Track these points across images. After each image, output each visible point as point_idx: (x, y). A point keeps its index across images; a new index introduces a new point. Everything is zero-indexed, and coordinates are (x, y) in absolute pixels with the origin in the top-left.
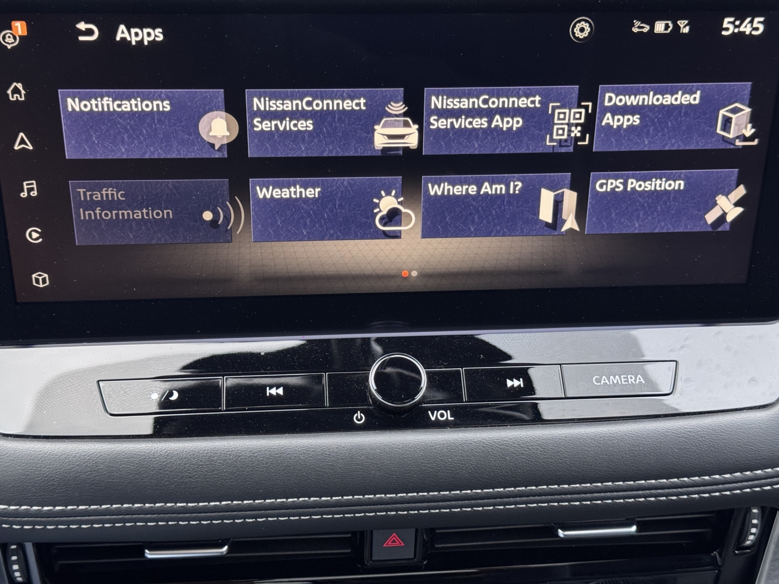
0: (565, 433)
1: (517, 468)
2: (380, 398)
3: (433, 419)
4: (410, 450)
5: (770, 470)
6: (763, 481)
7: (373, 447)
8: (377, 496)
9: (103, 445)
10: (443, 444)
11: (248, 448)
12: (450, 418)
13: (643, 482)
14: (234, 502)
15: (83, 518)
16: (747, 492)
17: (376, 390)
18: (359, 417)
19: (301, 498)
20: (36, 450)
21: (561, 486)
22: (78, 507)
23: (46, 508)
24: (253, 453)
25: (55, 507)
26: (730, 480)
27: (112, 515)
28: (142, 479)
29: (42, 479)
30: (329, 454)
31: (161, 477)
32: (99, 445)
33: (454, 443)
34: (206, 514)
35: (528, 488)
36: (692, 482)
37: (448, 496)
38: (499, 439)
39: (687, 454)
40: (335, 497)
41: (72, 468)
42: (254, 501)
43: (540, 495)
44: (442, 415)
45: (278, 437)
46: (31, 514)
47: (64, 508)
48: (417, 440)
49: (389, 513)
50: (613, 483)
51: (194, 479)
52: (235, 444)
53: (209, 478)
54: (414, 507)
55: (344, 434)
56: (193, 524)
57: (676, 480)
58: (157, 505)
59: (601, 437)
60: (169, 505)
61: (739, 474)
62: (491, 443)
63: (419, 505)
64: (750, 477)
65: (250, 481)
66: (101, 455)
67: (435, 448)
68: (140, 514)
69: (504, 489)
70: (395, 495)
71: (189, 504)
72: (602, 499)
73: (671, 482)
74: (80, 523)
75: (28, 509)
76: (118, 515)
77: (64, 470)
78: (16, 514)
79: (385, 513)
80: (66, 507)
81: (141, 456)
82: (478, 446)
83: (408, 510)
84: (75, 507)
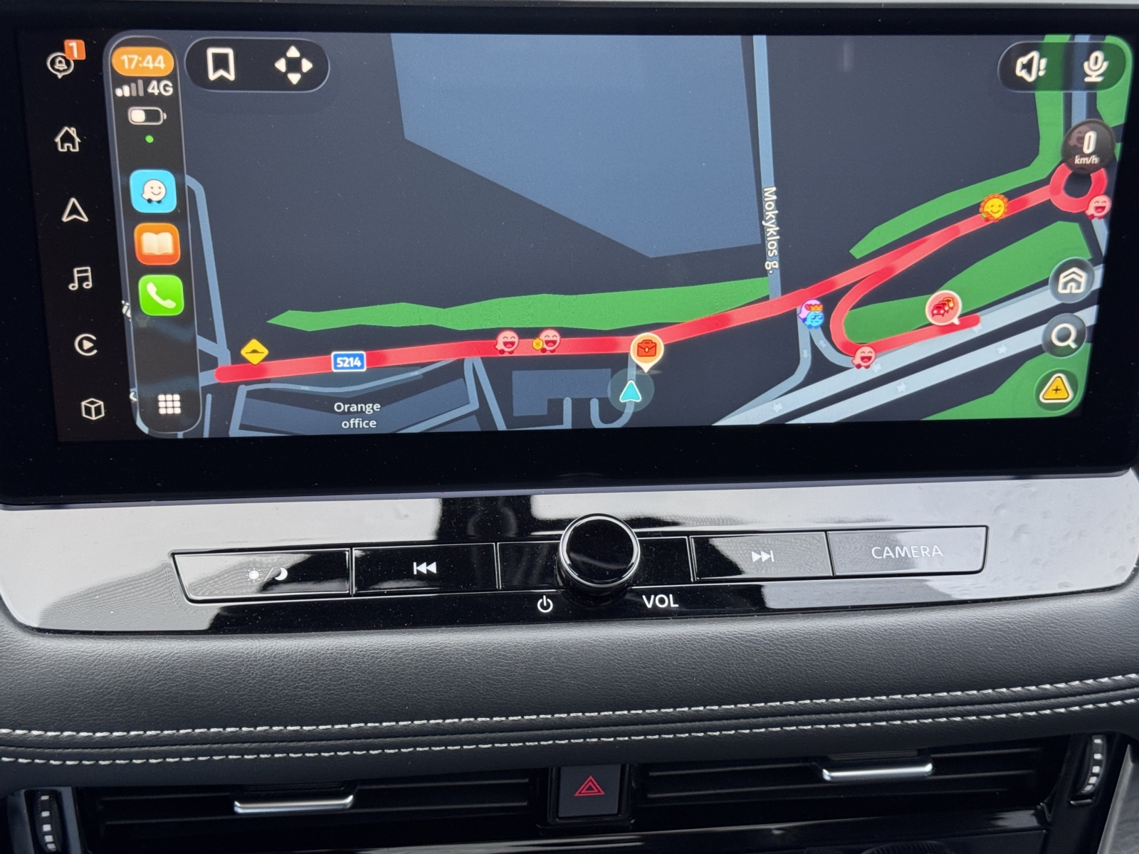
0: (836, 624)
1: (769, 674)
2: (575, 575)
3: (649, 606)
4: (619, 648)
5: (1120, 677)
6: (1111, 694)
7: (567, 644)
8: (572, 715)
9: (182, 643)
10: (665, 640)
11: (389, 646)
12: (672, 605)
13: (945, 694)
14: (369, 725)
15: (152, 749)
16: (1089, 709)
17: (569, 565)
18: (545, 604)
19: (464, 718)
20: (87, 650)
21: (830, 700)
22: (145, 732)
23: (99, 734)
24: (397, 654)
25: (111, 733)
26: (1066, 691)
27: (194, 745)
28: (238, 692)
29: (94, 692)
30: (504, 655)
31: (266, 687)
32: (176, 643)
33: (680, 639)
34: (329, 742)
35: (784, 703)
36: (1013, 694)
37: (672, 715)
38: (743, 634)
39: (1005, 654)
40: (512, 716)
41: (138, 675)
42: (397, 722)
43: (800, 713)
44: (662, 601)
45: (432, 632)
46: (76, 742)
47: (125, 733)
48: (628, 635)
49: (588, 740)
50: (902, 696)
51: (312, 691)
52: (371, 641)
53: (334, 690)
54: (623, 731)
55: (524, 626)
56: (310, 757)
57: (990, 691)
58: (259, 729)
59: (886, 630)
60: (276, 728)
61: (1077, 682)
62: (732, 639)
63: (631, 728)
64: (1093, 687)
65: (392, 694)
66: (179, 657)
67: (653, 646)
68: (235, 743)
69: (751, 705)
70: (596, 714)
71: (305, 728)
72: (888, 719)
73: (984, 694)
74: (148, 756)
75: (73, 736)
76: (202, 744)
77: (127, 678)
78: (55, 743)
79: (582, 740)
80: (128, 732)
81: (237, 658)
82: (714, 643)
83: (615, 735)
84: (141, 732)
